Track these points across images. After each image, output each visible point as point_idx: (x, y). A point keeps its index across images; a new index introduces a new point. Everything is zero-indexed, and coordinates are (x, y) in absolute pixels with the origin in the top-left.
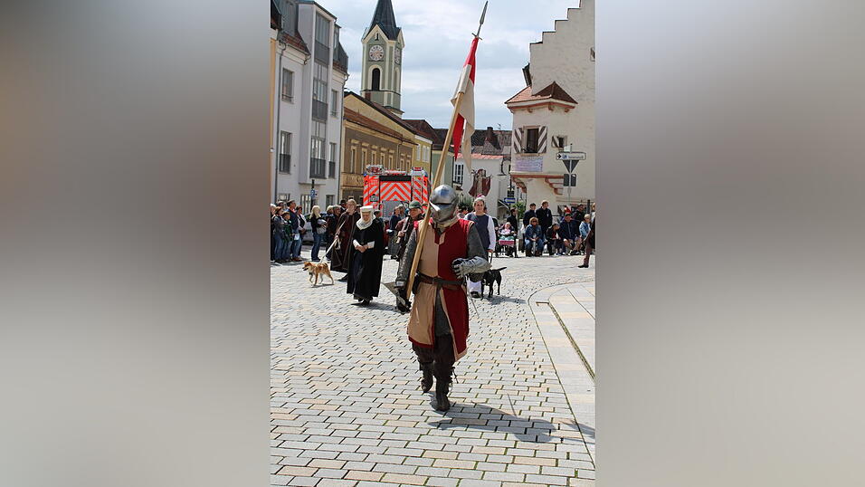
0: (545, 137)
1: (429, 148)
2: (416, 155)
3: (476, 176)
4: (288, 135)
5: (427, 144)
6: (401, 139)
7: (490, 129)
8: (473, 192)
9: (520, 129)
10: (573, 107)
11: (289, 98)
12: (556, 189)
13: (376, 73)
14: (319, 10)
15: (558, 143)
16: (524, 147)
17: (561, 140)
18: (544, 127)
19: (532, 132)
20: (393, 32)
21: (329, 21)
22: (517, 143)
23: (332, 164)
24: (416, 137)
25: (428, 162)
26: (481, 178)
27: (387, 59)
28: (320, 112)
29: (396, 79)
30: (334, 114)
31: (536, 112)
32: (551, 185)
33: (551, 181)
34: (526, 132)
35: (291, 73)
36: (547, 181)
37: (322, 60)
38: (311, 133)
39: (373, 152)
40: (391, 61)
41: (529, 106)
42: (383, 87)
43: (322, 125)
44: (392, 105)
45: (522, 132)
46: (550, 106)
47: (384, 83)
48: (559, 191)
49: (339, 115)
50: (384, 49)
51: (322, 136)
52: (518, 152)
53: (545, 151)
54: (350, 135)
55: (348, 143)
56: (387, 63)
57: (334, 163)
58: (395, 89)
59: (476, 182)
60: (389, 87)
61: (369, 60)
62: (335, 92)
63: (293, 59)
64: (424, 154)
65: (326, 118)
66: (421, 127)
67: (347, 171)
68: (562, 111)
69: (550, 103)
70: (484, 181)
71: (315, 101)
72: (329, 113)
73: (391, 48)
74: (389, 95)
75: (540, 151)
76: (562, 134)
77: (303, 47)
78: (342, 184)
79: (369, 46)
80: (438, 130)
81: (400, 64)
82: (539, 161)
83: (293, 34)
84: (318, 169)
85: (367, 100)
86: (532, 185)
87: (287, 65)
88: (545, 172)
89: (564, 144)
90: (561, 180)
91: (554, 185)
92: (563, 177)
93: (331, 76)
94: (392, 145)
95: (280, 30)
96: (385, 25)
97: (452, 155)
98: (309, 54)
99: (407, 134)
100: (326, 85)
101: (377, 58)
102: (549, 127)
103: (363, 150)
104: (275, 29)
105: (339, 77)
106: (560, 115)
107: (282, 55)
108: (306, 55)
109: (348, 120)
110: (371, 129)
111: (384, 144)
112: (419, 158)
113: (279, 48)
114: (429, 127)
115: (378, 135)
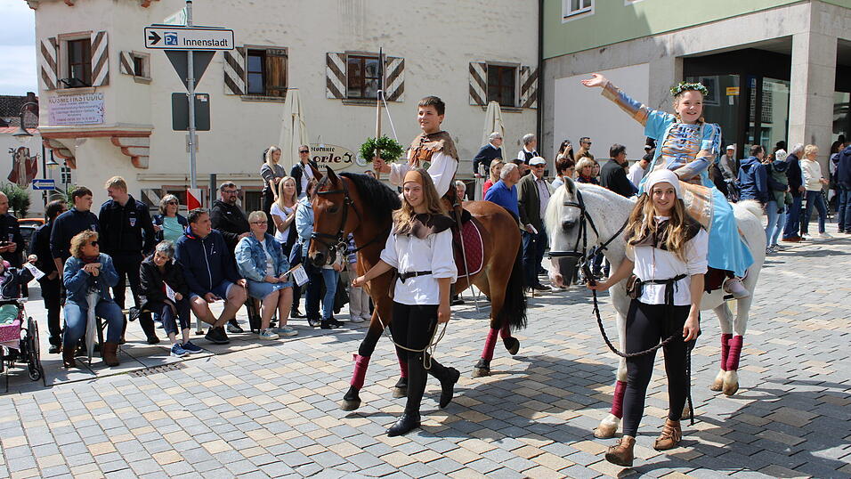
0: (106, 54)
9: (52, 40)
12: (134, 159)
15: (132, 66)
16: (64, 75)
17: (138, 61)
18: (101, 35)
19: (78, 47)
22: (48, 69)
32: (124, 149)
33: (124, 141)
34: (64, 47)
36: (116, 144)
45: (56, 46)
48: (141, 161)
52: (51, 88)
53: (106, 82)
75: (97, 82)
76: (139, 52)
82: (97, 102)
86: (85, 152)
88: (111, 122)
89: (145, 70)
90: (142, 141)
91: (132, 151)
92: (147, 135)
102: (111, 32)
106: (133, 11)
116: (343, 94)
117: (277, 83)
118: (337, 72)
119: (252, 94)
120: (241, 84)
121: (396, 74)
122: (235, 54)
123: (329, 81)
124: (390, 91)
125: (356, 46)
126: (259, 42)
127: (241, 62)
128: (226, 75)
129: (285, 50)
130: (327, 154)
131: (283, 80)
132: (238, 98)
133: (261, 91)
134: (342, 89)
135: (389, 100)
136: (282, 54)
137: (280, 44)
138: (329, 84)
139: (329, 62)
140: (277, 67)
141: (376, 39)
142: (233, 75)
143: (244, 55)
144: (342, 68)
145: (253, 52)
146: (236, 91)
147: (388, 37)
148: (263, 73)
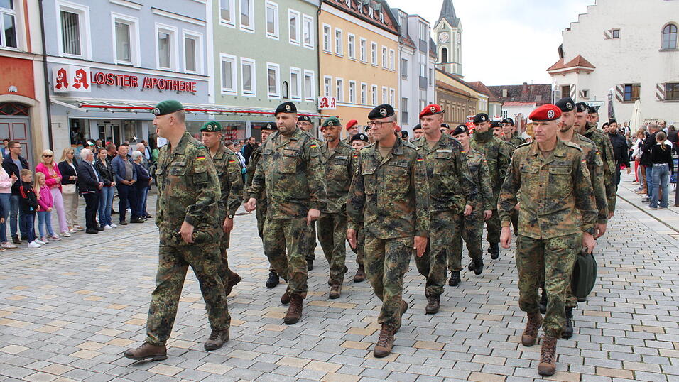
0: (575, 91)
1: (486, 101)
2: (478, 107)
4: (406, 100)
5: (485, 98)
6: (470, 97)
7: (525, 84)
10: (593, 71)
11: (404, 76)
13: (444, 50)
14: (421, 20)
15: (583, 94)
17: (585, 92)
18: (573, 85)
19: (565, 88)
20: (455, 23)
21: (426, 25)
24: (479, 94)
25: (486, 109)
26: (520, 120)
27: (452, 41)
28: (423, 84)
29: (458, 52)
30: (430, 84)
31: (568, 76)
34: (561, 88)
35: (406, 60)
37: (423, 50)
38: (419, 97)
39: (453, 106)
40: (454, 42)
41: (562, 72)
42: (450, 59)
43: (425, 92)
44: (456, 72)
45: (559, 88)
46: (578, 71)
47: (450, 58)
49: (433, 84)
50: (450, 34)
51: (425, 99)
54: (439, 95)
56: (452, 44)
58: (458, 61)
60: (454, 60)
61: (439, 43)
62: (430, 69)
63: (407, 53)
64: (483, 106)
65: (426, 90)
66: (478, 87)
68: (585, 73)
69: (577, 69)
70: (522, 121)
71: (420, 77)
72: (428, 84)
73: (454, 33)
74: (454, 66)
76: (586, 89)
77: (411, 44)
79: (439, 33)
80: (490, 87)
81: (460, 44)
83: (406, 37)
85: (443, 71)
87: (404, 56)
89: (587, 95)
93: (428, 60)
94: (464, 101)
95: (400, 35)
96: (449, 18)
97: (501, 105)
98: (416, 48)
99: (473, 93)
100: (426, 66)
101: (444, 41)
102: (576, 83)
103: (447, 105)
104: (397, 35)
105: (433, 60)
106: (584, 76)
107: (401, 51)
108: (414, 49)
109: (439, 87)
110: (449, 91)
111: (459, 100)
112: (480, 108)
113: (399, 47)
114: (483, 86)
115: (456, 95)
116: (663, 99)
117: (636, 96)
118: (661, 91)
119: (626, 101)
120: (622, 98)
122: (620, 87)
123: (657, 94)
125: (670, 80)
126: (629, 82)
127: (622, 90)
128: (616, 94)
129: (640, 84)
131: (638, 95)
132: (620, 103)
133: (629, 99)
134: (663, 97)
136: (638, 86)
137: (637, 82)
138: (657, 95)
139: (658, 87)
140: (636, 90)
142: (619, 95)
143: (623, 87)
144: (663, 89)
145: (627, 86)
146: (620, 100)
148: (631, 93)
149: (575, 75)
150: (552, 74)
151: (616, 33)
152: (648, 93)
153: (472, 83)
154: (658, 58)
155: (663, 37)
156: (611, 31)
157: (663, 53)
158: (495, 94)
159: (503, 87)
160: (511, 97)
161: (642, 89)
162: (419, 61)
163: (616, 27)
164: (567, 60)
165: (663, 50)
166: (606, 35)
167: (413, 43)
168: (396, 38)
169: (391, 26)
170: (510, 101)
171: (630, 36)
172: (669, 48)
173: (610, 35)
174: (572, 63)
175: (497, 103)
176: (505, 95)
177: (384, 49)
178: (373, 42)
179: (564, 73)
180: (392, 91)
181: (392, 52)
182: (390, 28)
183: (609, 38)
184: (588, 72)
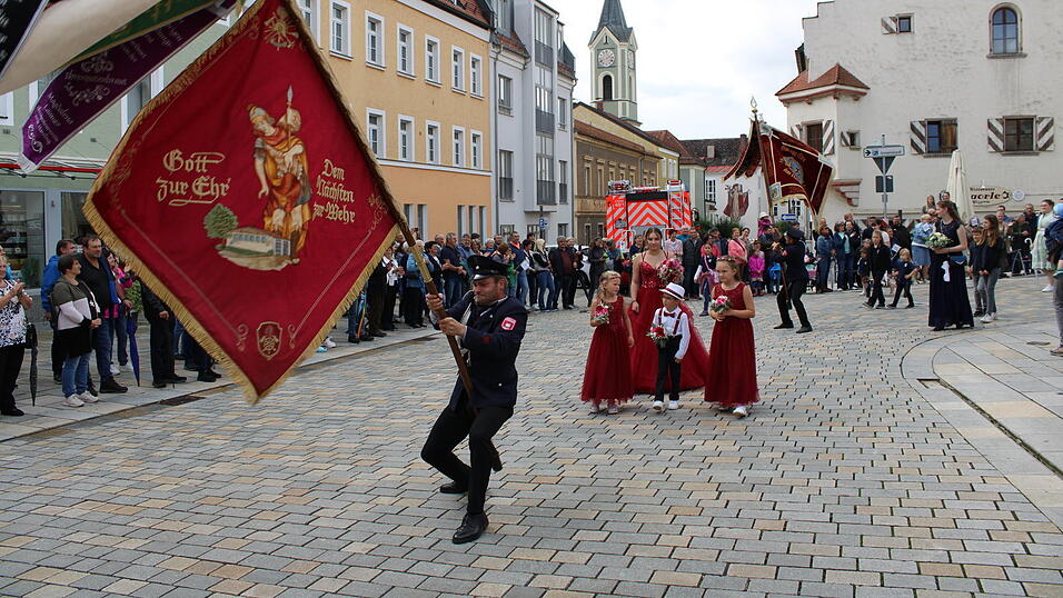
0: (832, 134)
1: (676, 162)
2: (661, 171)
3: (731, 192)
4: (509, 154)
5: (673, 157)
6: (643, 153)
7: (743, 136)
8: (728, 211)
9: (798, 126)
10: (865, 94)
11: (505, 107)
12: (849, 200)
13: (607, 80)
14: (540, 6)
15: (849, 140)
17: (852, 136)
18: (827, 125)
19: (814, 129)
20: (624, 34)
21: (552, 17)
23: (563, 187)
24: (661, 150)
26: (736, 195)
27: (619, 64)
28: (545, 124)
29: (630, 83)
30: (563, 126)
31: (817, 104)
32: (843, 193)
33: (843, 189)
34: (804, 129)
35: (509, 80)
36: (838, 191)
37: (545, 63)
38: (536, 150)
39: (611, 170)
40: (623, 66)
41: (807, 97)
42: (616, 94)
43: (549, 141)
44: (628, 116)
45: (801, 130)
46: (836, 94)
47: (616, 92)
48: (854, 201)
49: (568, 128)
50: (616, 54)
51: (549, 153)
53: (832, 153)
54: (582, 150)
55: (581, 160)
56: (620, 69)
57: (565, 185)
58: (630, 97)
59: (731, 200)
60: (624, 96)
61: (599, 67)
62: (563, 100)
63: (509, 64)
64: (671, 171)
65: (553, 138)
66: (664, 139)
67: (582, 196)
68: (851, 98)
69: (835, 90)
70: (740, 197)
71: (538, 111)
72: (557, 126)
73: (623, 51)
74: (624, 105)
75: (827, 152)
76: (853, 130)
77: (519, 49)
78: (575, 210)
79: (598, 51)
81: (634, 69)
83: (508, 35)
84: (546, 192)
85: (599, 111)
87: (503, 69)
89: (857, 142)
90: (855, 188)
91: (847, 195)
92: (858, 184)
93: (556, 82)
94: (632, 161)
95: (493, 30)
96: (614, 26)
97: (703, 169)
98: (530, 57)
99: (649, 147)
100: (551, 92)
101: (607, 63)
102: (835, 120)
103: (599, 167)
104: (487, 29)
105: (565, 83)
106: (848, 105)
107: (496, 59)
108: (525, 58)
109: (579, 133)
110: (608, 142)
111: (622, 159)
112: (664, 175)
113: (492, 51)
114: (673, 138)
115: (615, 149)
116: (1002, 148)
117: (949, 144)
118: (996, 133)
119: (931, 153)
120: (923, 146)
121: (1046, 130)
122: (918, 126)
123: (990, 139)
124: (1041, 143)
125: (1012, 112)
126: (936, 116)
127: (923, 131)
128: (912, 141)
129: (956, 119)
130: (989, 193)
131: (954, 142)
132: (921, 157)
133: (938, 149)
134: (1000, 145)
135: (1040, 150)
136: (953, 123)
137: (950, 115)
138: (990, 141)
139: (990, 126)
140: (949, 133)
141: (1028, 105)
142: (917, 140)
143: (924, 126)
144: (1000, 129)
145: (930, 123)
146: (919, 151)
147: (1039, 102)
148: (939, 137)
149: (830, 102)
150: (787, 102)
151: (904, 24)
152: (972, 136)
153: (653, 132)
154: (986, 71)
155: (992, 33)
156: (894, 19)
157: (993, 60)
158: (694, 152)
159: (707, 142)
160: (721, 158)
161: (960, 130)
162: (536, 79)
163: (904, 11)
164: (813, 74)
165: (994, 56)
166: (886, 26)
167: (522, 47)
168: (485, 35)
169: (474, 12)
170: (718, 165)
171: (932, 28)
172: (1005, 53)
173: (894, 26)
174: (823, 81)
175: (696, 167)
176: (711, 154)
177: (456, 56)
178: (428, 37)
179: (809, 100)
180: (475, 138)
181: (474, 62)
182: (471, 15)
183: (892, 32)
184: (857, 97)
